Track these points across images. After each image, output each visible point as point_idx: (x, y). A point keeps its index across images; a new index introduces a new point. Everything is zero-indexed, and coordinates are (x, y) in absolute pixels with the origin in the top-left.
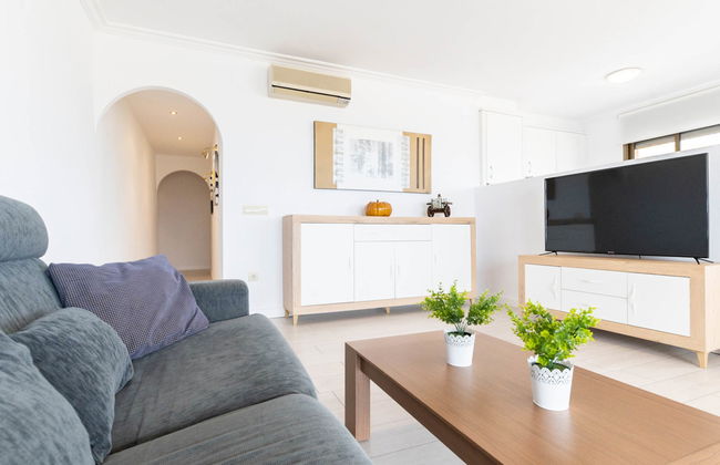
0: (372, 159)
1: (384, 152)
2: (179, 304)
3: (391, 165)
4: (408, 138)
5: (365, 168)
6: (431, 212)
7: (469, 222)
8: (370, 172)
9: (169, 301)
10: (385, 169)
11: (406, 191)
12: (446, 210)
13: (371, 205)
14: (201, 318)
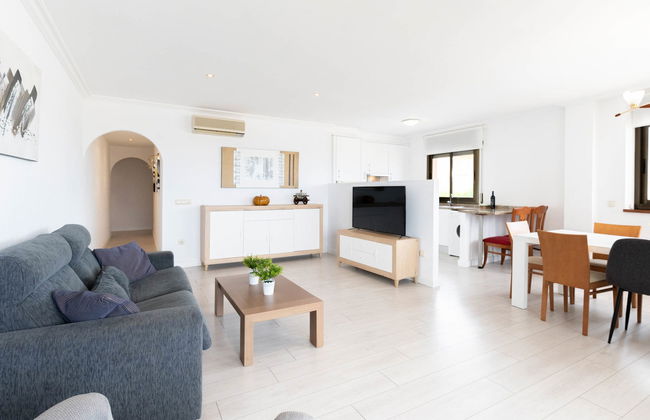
0: (259, 169)
1: (267, 164)
2: (143, 263)
3: (272, 172)
4: (283, 155)
5: (255, 174)
6: (297, 200)
7: (320, 207)
8: (258, 176)
9: (139, 263)
10: (268, 174)
11: (281, 187)
12: (305, 200)
13: (256, 198)
14: (153, 269)
